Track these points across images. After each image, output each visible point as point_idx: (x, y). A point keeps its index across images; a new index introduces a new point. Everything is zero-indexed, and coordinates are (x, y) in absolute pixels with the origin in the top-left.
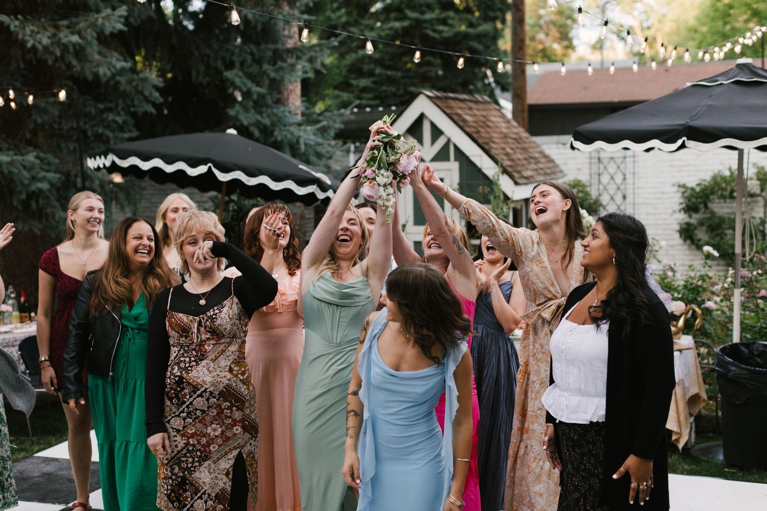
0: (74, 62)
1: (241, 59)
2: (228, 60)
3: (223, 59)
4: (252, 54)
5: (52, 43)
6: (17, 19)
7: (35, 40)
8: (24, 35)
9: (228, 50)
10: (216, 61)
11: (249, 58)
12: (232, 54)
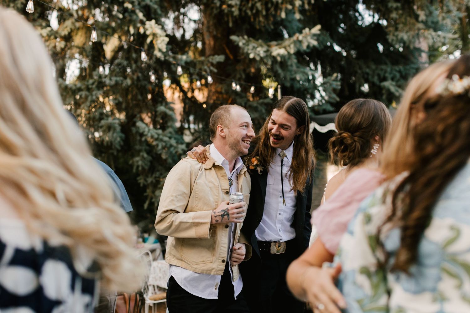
0: (280, 71)
1: (392, 75)
2: (382, 76)
3: (379, 75)
4: (400, 72)
5: (267, 56)
6: (244, 39)
7: (255, 53)
8: (248, 49)
9: (382, 70)
10: (373, 77)
11: (398, 75)
12: (386, 72)
